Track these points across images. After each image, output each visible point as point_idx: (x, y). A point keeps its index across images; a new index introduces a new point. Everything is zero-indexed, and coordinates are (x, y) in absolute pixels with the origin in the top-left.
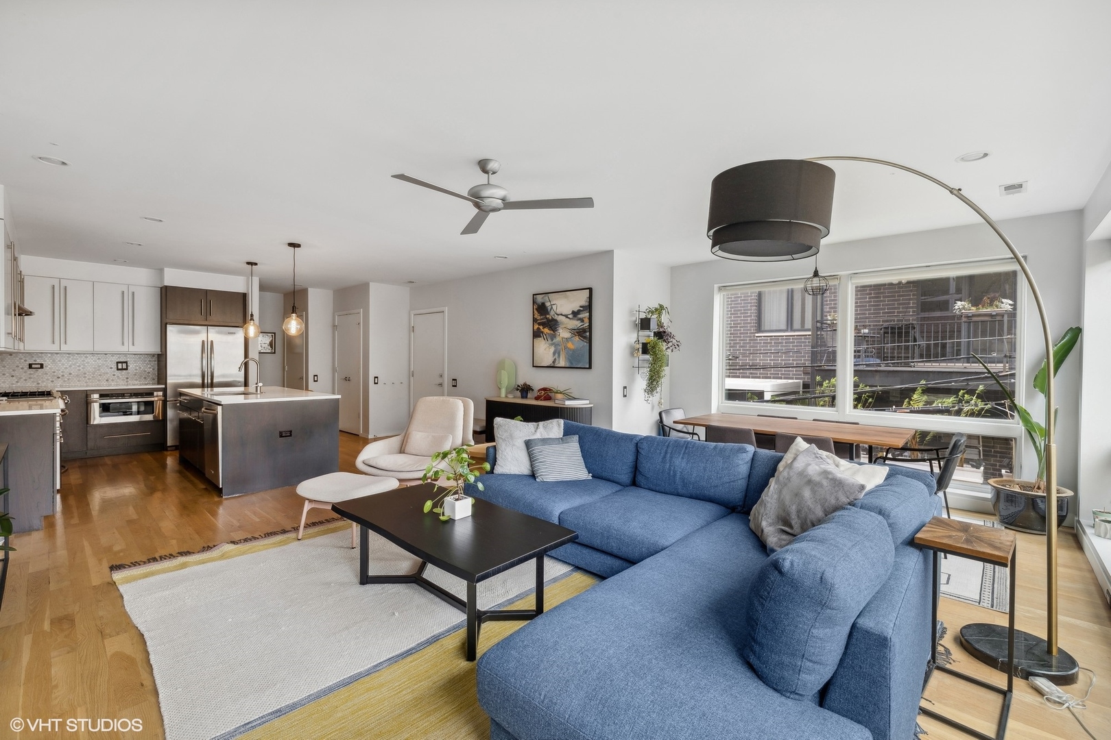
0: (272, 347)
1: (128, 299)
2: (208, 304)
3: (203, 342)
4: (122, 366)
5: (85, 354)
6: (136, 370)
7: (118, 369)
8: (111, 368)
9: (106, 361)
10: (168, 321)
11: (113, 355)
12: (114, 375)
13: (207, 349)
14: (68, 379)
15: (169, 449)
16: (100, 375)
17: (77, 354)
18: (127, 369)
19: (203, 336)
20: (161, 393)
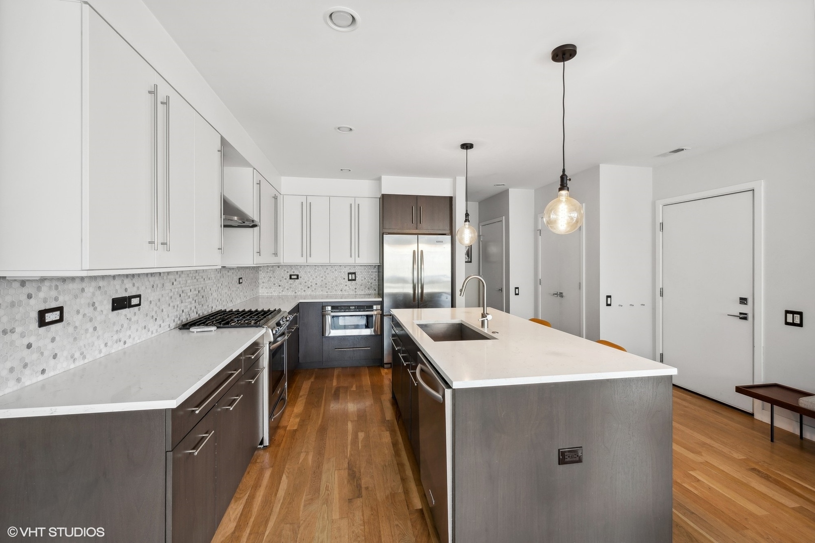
0: (468, 257)
1: (355, 211)
2: (419, 210)
3: (414, 252)
4: (352, 276)
5: (325, 266)
6: (362, 280)
7: (349, 280)
8: (344, 279)
9: (340, 272)
10: (385, 231)
11: (345, 266)
12: (346, 285)
13: (418, 259)
14: (315, 289)
15: (385, 366)
16: (336, 285)
17: (321, 266)
18: (355, 280)
19: (414, 247)
20: (379, 307)
